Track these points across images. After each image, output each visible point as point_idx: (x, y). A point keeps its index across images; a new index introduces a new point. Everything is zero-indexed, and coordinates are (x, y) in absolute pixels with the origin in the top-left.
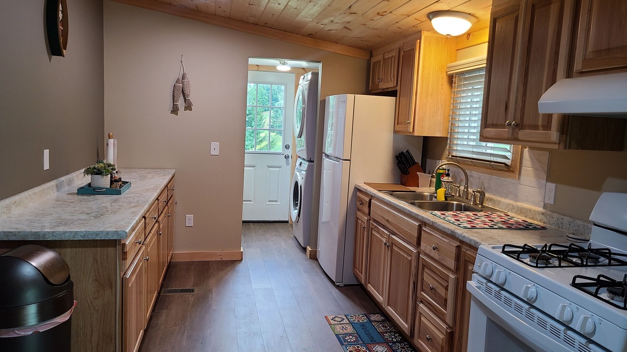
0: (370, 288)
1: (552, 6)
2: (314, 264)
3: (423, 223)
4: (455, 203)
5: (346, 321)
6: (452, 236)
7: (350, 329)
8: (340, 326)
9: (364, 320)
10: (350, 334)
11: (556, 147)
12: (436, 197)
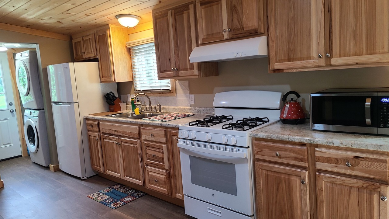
0: (109, 172)
1: (184, 15)
2: (60, 174)
3: (141, 125)
4: (148, 114)
5: (101, 194)
6: (161, 126)
7: (106, 197)
8: (100, 197)
9: (110, 190)
10: (108, 199)
11: (197, 77)
12: (135, 114)
